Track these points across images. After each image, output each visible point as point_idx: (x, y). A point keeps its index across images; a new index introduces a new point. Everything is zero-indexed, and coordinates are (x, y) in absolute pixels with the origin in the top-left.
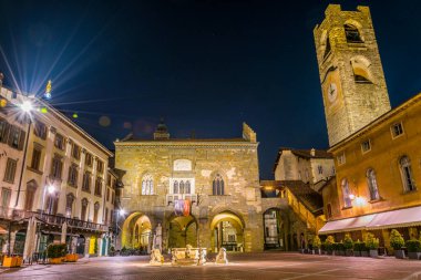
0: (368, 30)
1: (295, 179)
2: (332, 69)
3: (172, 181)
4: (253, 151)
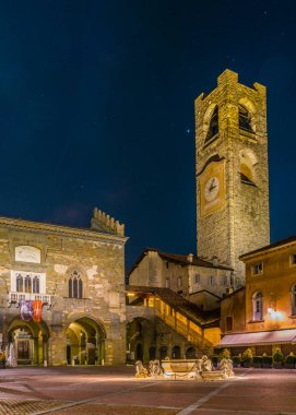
0: (261, 118)
1: (160, 286)
2: (217, 159)
3: (14, 274)
4: (120, 247)
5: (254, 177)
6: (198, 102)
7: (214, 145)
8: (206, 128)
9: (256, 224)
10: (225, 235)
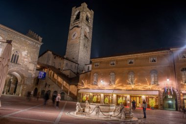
0: (91, 20)
2: (78, 27)
4: (39, 46)
5: (88, 36)
6: (74, 9)
7: (77, 22)
8: (75, 17)
9: (87, 51)
10: (77, 51)
